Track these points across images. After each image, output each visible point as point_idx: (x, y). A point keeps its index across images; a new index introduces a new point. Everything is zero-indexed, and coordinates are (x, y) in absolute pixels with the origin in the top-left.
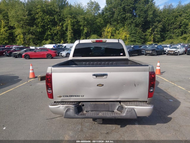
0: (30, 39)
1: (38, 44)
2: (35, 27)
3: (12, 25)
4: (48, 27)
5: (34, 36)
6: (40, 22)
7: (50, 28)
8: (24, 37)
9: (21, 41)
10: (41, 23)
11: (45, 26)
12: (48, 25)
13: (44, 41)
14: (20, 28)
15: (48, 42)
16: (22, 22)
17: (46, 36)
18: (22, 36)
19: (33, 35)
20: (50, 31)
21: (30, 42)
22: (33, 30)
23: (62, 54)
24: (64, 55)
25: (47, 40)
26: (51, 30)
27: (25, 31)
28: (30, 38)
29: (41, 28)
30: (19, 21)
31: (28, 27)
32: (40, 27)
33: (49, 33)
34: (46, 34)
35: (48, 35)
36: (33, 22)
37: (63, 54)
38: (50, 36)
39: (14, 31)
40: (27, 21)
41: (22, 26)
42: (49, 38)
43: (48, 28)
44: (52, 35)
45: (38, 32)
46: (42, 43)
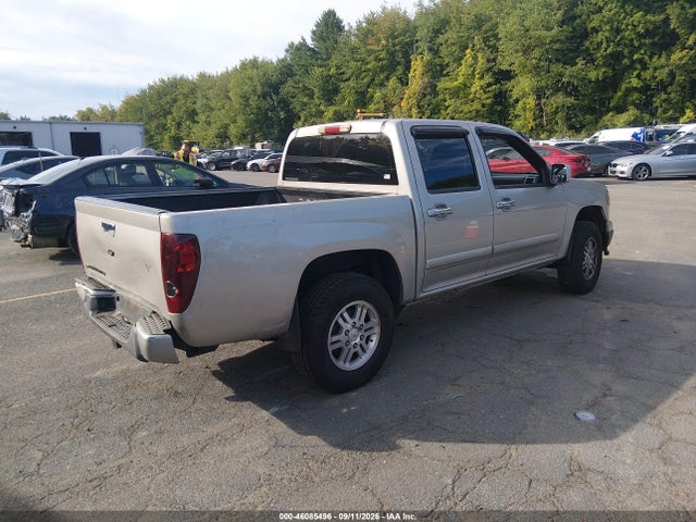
0: (556, 112)
1: (583, 127)
2: (580, 63)
3: (504, 67)
4: (636, 57)
5: (572, 100)
6: (604, 45)
7: (640, 61)
8: (539, 104)
9: (525, 119)
10: (609, 46)
11: (624, 57)
12: (634, 50)
13: (610, 114)
14: (530, 72)
15: (624, 117)
16: (536, 53)
17: (619, 94)
18: (531, 101)
19: (570, 95)
20: (638, 76)
21: (557, 123)
22: (571, 76)
23: (615, 165)
24: (622, 173)
25: (620, 109)
26: (645, 67)
27: (543, 84)
28: (557, 108)
29: (604, 65)
30: (526, 51)
31: (557, 68)
32: (600, 61)
33: (635, 82)
34: (624, 86)
35: (629, 91)
36: (578, 47)
37: (619, 168)
38: (636, 96)
39: (509, 85)
40: (557, 46)
41: (536, 67)
42: (634, 104)
43: (633, 62)
44: (645, 89)
45: (590, 82)
46: (600, 125)
